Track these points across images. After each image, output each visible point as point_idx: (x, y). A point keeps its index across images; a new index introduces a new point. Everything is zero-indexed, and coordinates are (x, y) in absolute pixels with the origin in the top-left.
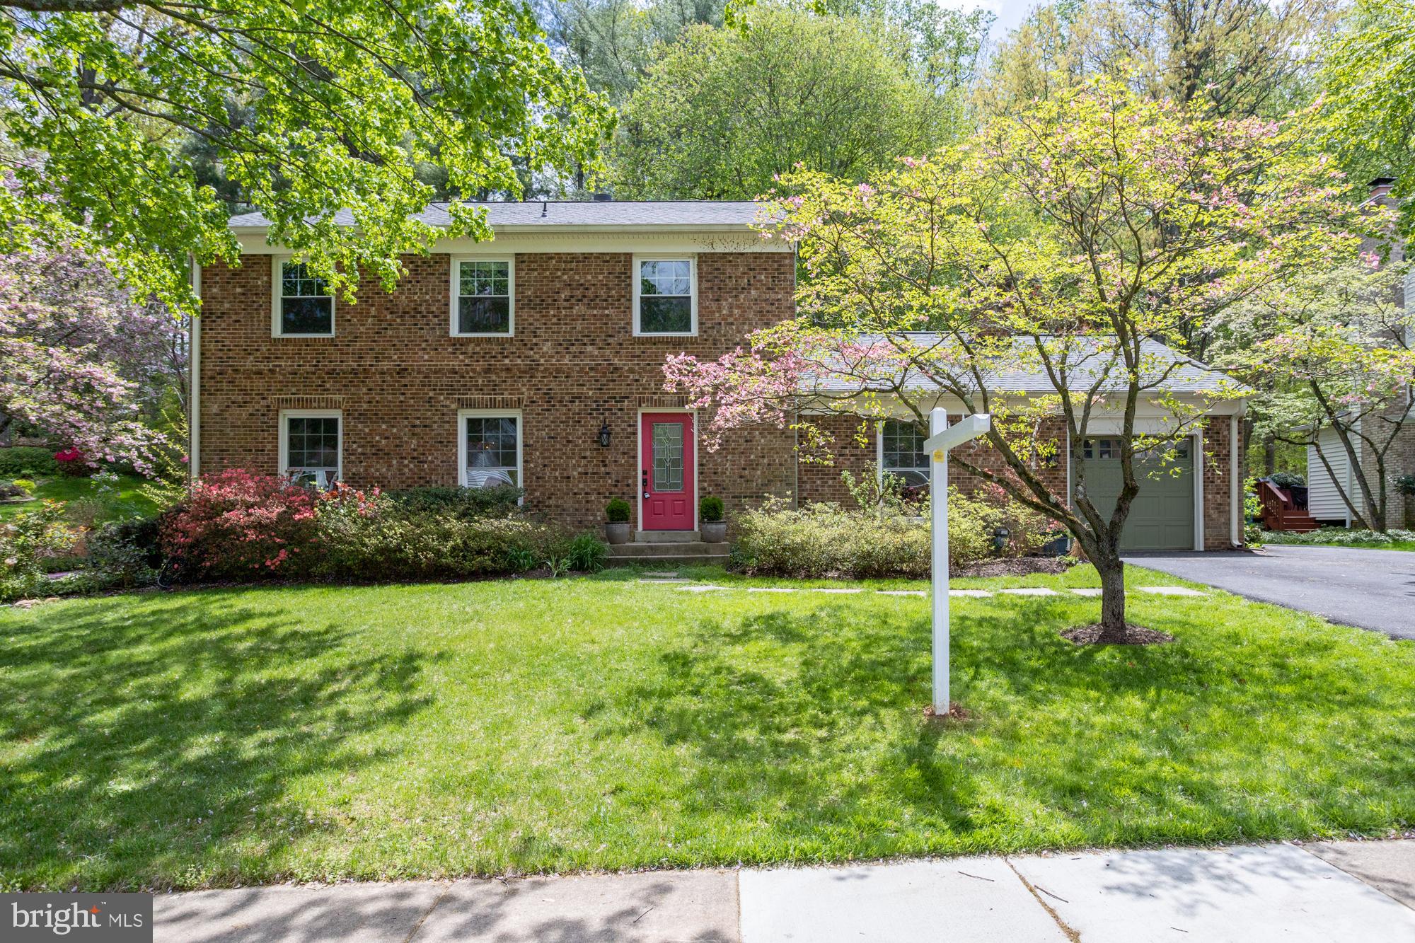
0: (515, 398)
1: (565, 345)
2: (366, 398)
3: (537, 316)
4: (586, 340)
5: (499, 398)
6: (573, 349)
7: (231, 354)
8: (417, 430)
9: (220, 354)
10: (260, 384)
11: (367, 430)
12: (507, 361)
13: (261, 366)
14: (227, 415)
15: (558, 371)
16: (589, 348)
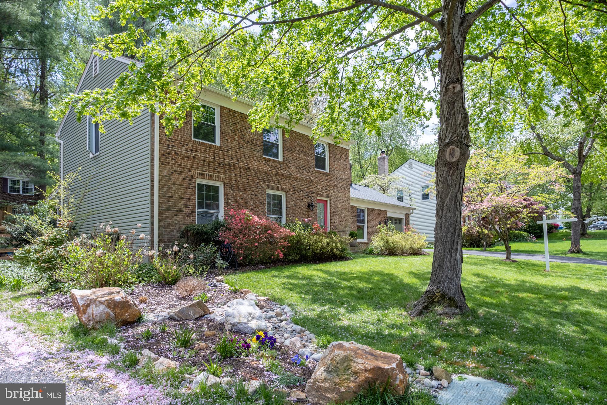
0: (285, 187)
1: (299, 168)
2: (234, 179)
3: (290, 155)
4: (304, 168)
5: (280, 186)
6: (301, 171)
7: (173, 144)
8: (253, 197)
9: (168, 143)
10: (188, 163)
11: (234, 194)
12: (282, 171)
13: (190, 154)
14: (171, 177)
15: (297, 179)
16: (305, 171)
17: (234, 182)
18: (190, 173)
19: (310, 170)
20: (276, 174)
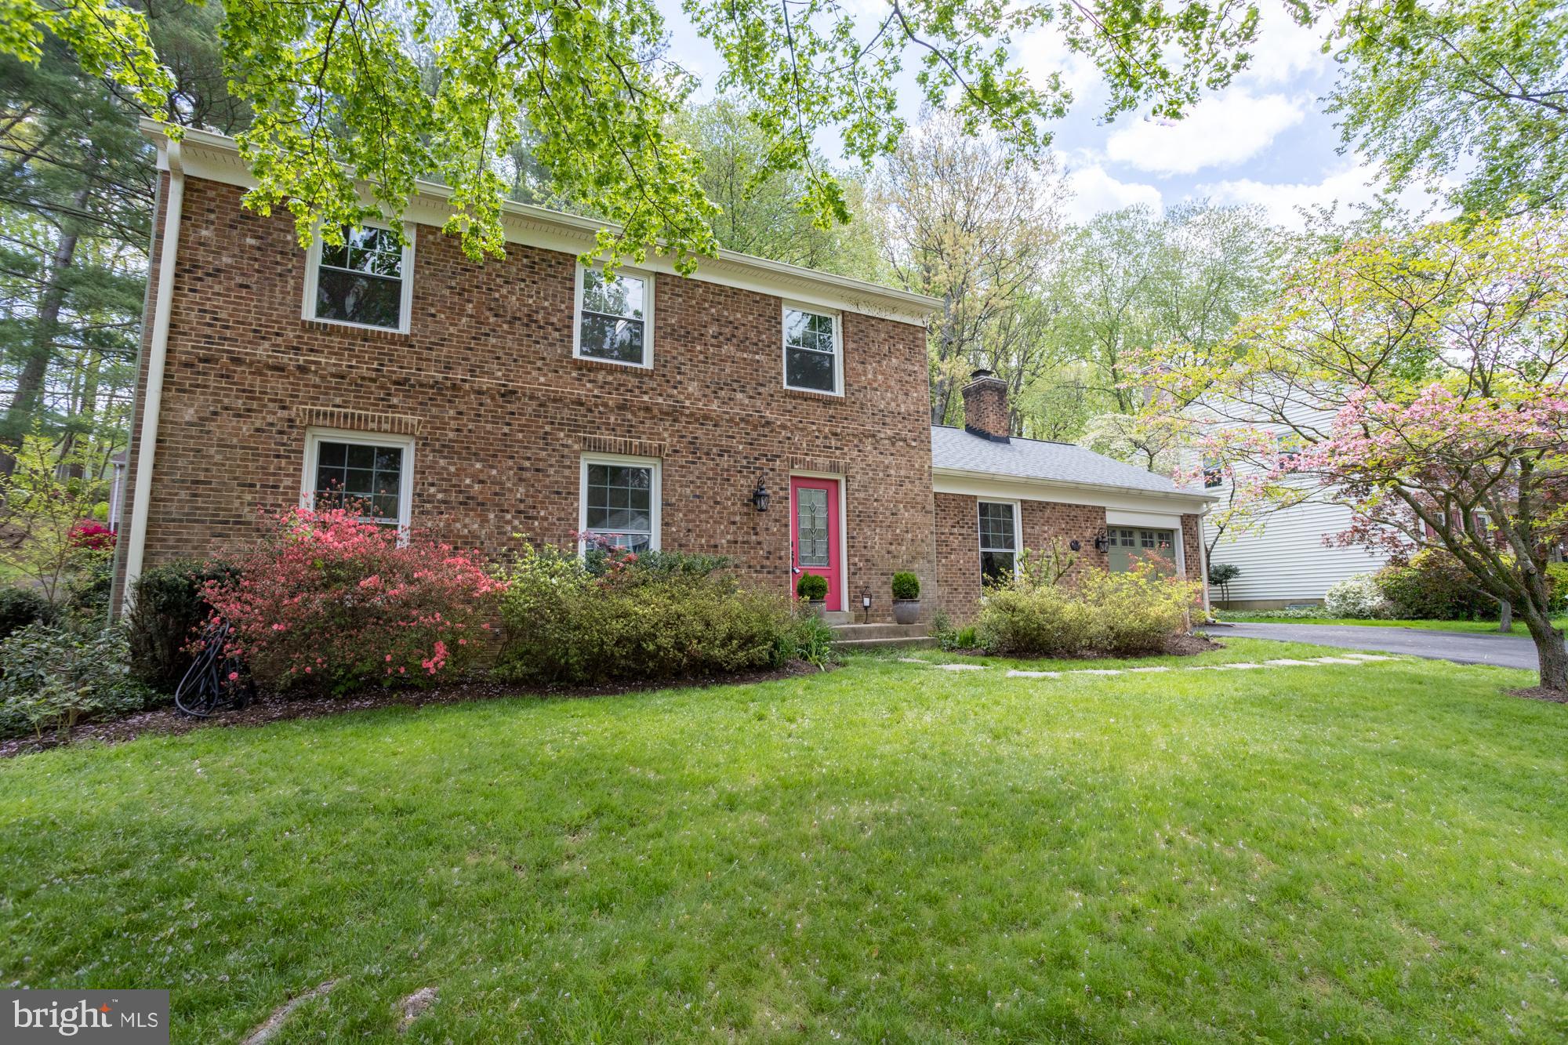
0: (655, 444)
1: (715, 389)
2: (453, 424)
3: (682, 350)
4: (735, 385)
5: (636, 442)
6: (722, 393)
8: (527, 475)
9: (208, 331)
10: (278, 385)
11: (452, 469)
15: (706, 417)
16: (739, 396)
17: (451, 435)
18: (285, 414)
19: (761, 390)
20: (622, 407)
